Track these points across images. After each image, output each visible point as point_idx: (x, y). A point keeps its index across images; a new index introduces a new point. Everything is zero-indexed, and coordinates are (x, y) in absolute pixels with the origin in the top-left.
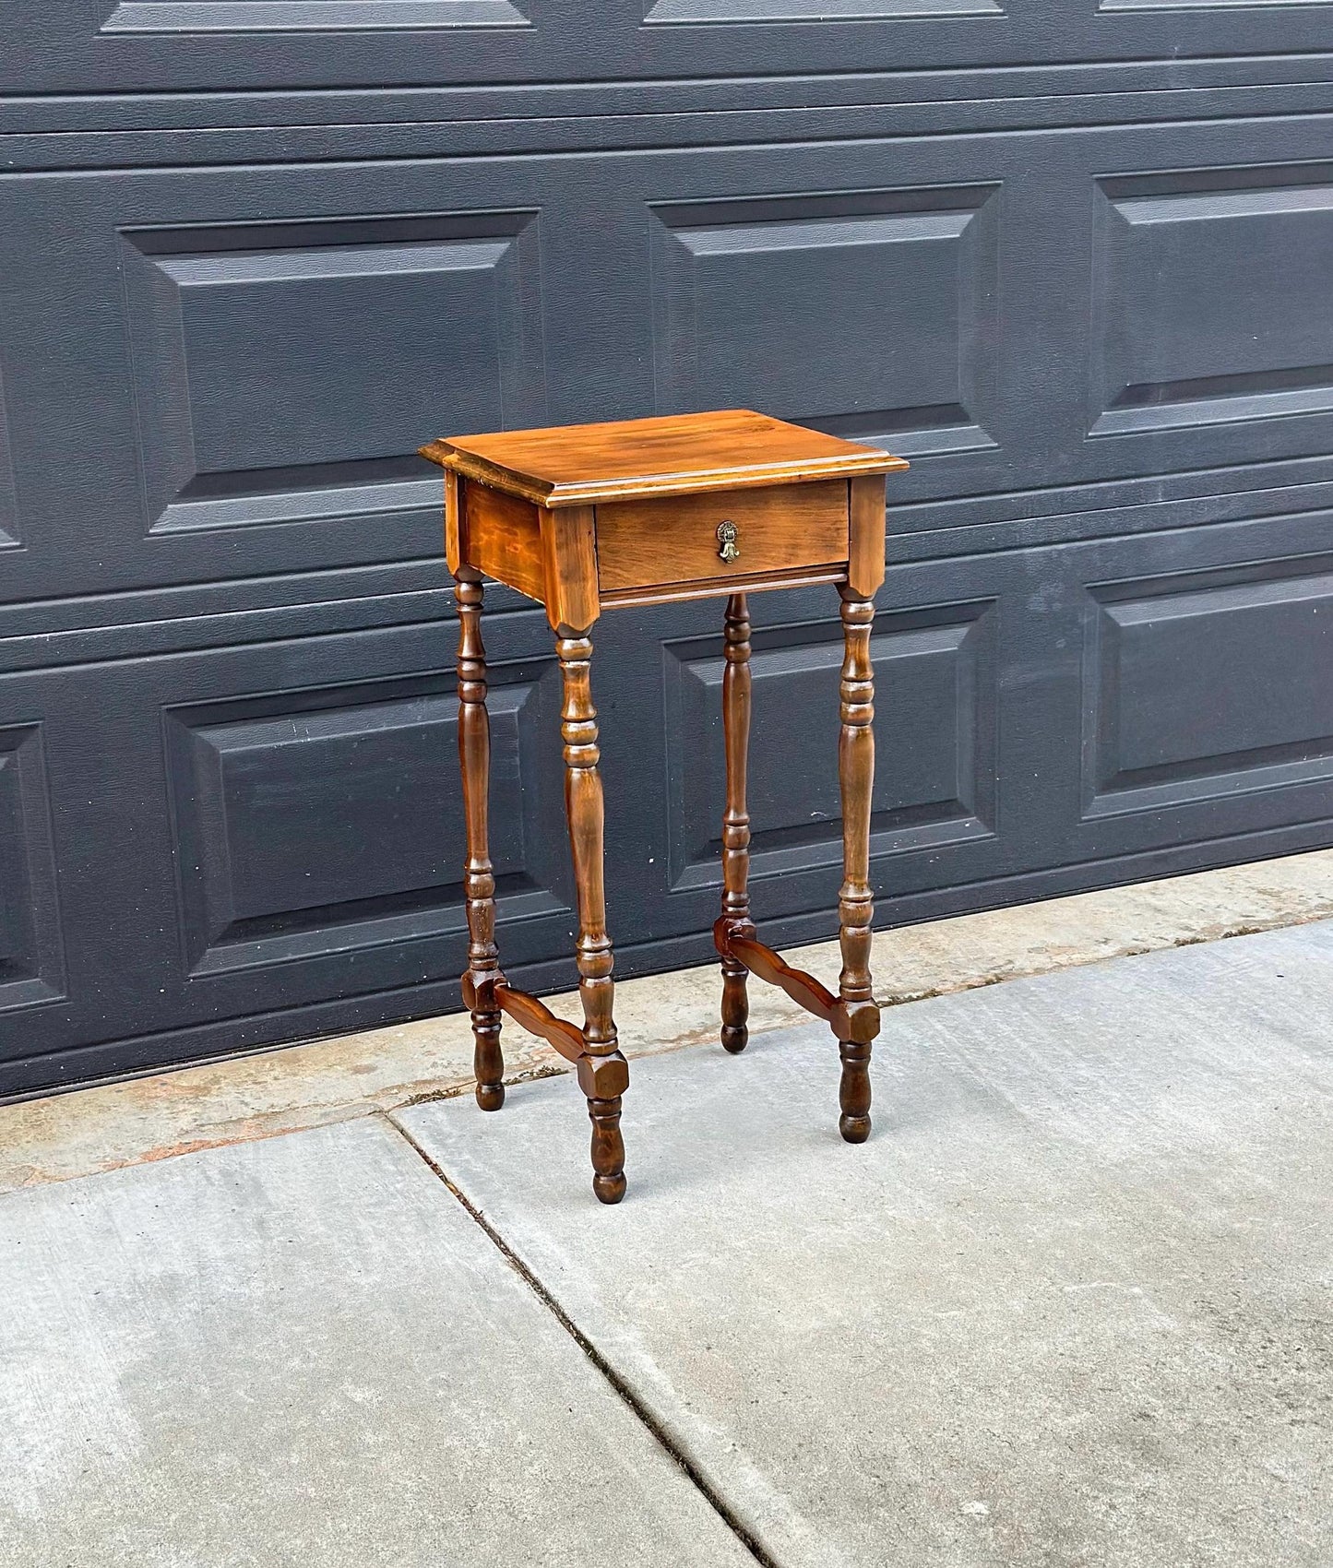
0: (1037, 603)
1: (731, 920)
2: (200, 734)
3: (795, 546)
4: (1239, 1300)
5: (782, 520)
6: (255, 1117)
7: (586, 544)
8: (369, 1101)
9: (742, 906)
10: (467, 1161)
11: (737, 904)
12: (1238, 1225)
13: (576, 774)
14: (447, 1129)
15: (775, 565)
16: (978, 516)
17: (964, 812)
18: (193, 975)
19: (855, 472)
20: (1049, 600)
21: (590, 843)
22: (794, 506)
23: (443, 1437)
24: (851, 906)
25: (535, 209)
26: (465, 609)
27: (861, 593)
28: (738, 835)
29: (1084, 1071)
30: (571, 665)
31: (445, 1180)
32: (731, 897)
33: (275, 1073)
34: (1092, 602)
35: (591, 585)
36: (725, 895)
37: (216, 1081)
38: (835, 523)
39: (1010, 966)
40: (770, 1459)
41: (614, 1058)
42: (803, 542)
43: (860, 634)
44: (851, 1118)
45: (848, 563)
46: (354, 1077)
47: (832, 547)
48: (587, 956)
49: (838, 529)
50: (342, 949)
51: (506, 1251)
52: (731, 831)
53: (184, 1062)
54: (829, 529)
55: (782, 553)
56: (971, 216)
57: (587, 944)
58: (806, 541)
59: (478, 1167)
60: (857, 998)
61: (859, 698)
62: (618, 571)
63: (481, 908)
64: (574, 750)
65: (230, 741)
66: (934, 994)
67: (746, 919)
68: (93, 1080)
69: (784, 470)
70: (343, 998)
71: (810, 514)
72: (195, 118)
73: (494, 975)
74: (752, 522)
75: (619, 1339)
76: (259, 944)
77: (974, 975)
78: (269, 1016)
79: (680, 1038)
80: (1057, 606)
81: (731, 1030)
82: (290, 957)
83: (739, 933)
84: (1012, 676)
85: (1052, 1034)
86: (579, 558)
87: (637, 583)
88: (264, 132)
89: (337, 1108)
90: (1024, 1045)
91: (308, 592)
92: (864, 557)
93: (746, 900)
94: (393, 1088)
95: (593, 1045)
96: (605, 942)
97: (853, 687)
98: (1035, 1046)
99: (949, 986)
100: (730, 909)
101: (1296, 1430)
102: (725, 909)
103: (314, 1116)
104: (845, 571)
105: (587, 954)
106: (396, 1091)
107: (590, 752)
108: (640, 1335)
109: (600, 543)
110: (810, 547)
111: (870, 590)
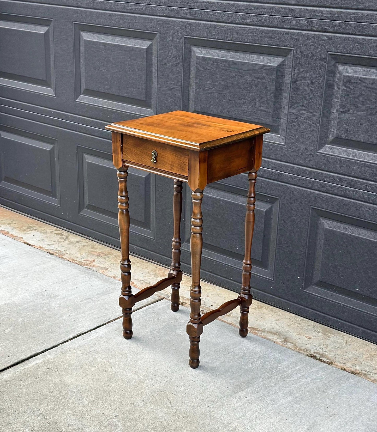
3: (173, 165)
7: (119, 143)
15: (167, 169)
22: (173, 152)
28: (246, 267)
35: (120, 156)
38: (185, 162)
39: (371, 374)
42: (175, 165)
45: (188, 177)
47: (183, 169)
49: (185, 165)
54: (182, 164)
55: (169, 166)
62: (127, 155)
66: (330, 363)
71: (178, 157)
74: (162, 153)
77: (355, 368)
86: (117, 147)
87: (131, 160)
92: (192, 176)
99: (340, 365)
104: (188, 179)
107: (122, 206)
109: (123, 145)
110: (177, 168)
111: (194, 189)
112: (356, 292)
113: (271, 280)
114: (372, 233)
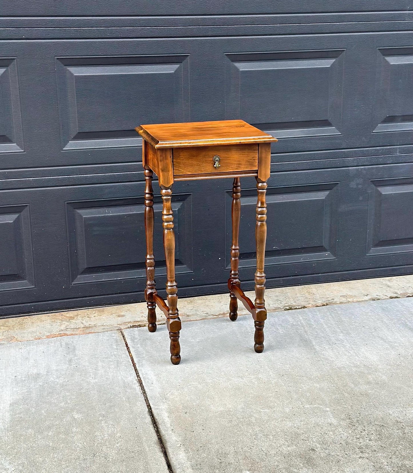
0: (353, 185)
1: (232, 279)
2: (77, 211)
3: (240, 164)
4: (360, 416)
5: (235, 156)
6: (84, 327)
7: (169, 160)
8: (119, 326)
9: (236, 275)
10: (138, 347)
11: (235, 275)
12: (370, 391)
13: (166, 231)
14: (137, 336)
15: (233, 170)
16: (334, 156)
17: (325, 250)
18: (73, 283)
19: (259, 142)
20: (358, 184)
21: (170, 253)
22: (240, 152)
23: (95, 432)
24: (258, 278)
25: (188, 54)
26: (147, 178)
27: (262, 180)
28: (235, 253)
29: (341, 336)
30: (165, 198)
31: (129, 352)
32: (233, 272)
33: (95, 315)
34: (373, 186)
35: (171, 173)
36: (231, 271)
37: (77, 315)
38: (254, 157)
39: (332, 301)
40: (190, 450)
41: (177, 320)
42: (242, 163)
43: (262, 193)
44: (257, 345)
45: (258, 170)
46: (117, 318)
47: (252, 165)
48: (169, 288)
49: (254, 159)
50: (119, 279)
51: (138, 376)
52: (233, 251)
53: (70, 309)
54: (251, 159)
55: (235, 166)
56: (335, 60)
57: (169, 284)
58: (243, 163)
59: (141, 349)
60: (260, 308)
61: (262, 213)
62: (180, 169)
63: (150, 270)
64: (166, 224)
65: (86, 213)
66: (304, 307)
67: (237, 279)
68: (42, 312)
69: (235, 140)
70: (119, 294)
71: (245, 154)
72: (80, 25)
73: (153, 291)
74: (225, 156)
75: (160, 407)
76: (94, 275)
77: (320, 303)
78: (96, 297)
79: (219, 315)
80: (360, 186)
81: (232, 314)
82: (103, 280)
83: (234, 283)
84: (343, 208)
85: (336, 324)
86: (167, 164)
87: (186, 173)
88: (102, 29)
89: (108, 327)
90: (325, 326)
91: (111, 170)
92: (263, 168)
93: (237, 273)
94: (127, 322)
95: (170, 315)
96: (175, 284)
97: (260, 210)
98: (329, 327)
99: (310, 305)
100: (232, 276)
101: (360, 460)
102: (231, 276)
103: (100, 329)
104: (257, 173)
105: (169, 287)
106: (127, 323)
107: (170, 225)
108: (167, 406)
109: (174, 160)
110: (245, 165)
111: (265, 179)
112: (274, 249)
113: (192, 272)
114: (281, 196)
